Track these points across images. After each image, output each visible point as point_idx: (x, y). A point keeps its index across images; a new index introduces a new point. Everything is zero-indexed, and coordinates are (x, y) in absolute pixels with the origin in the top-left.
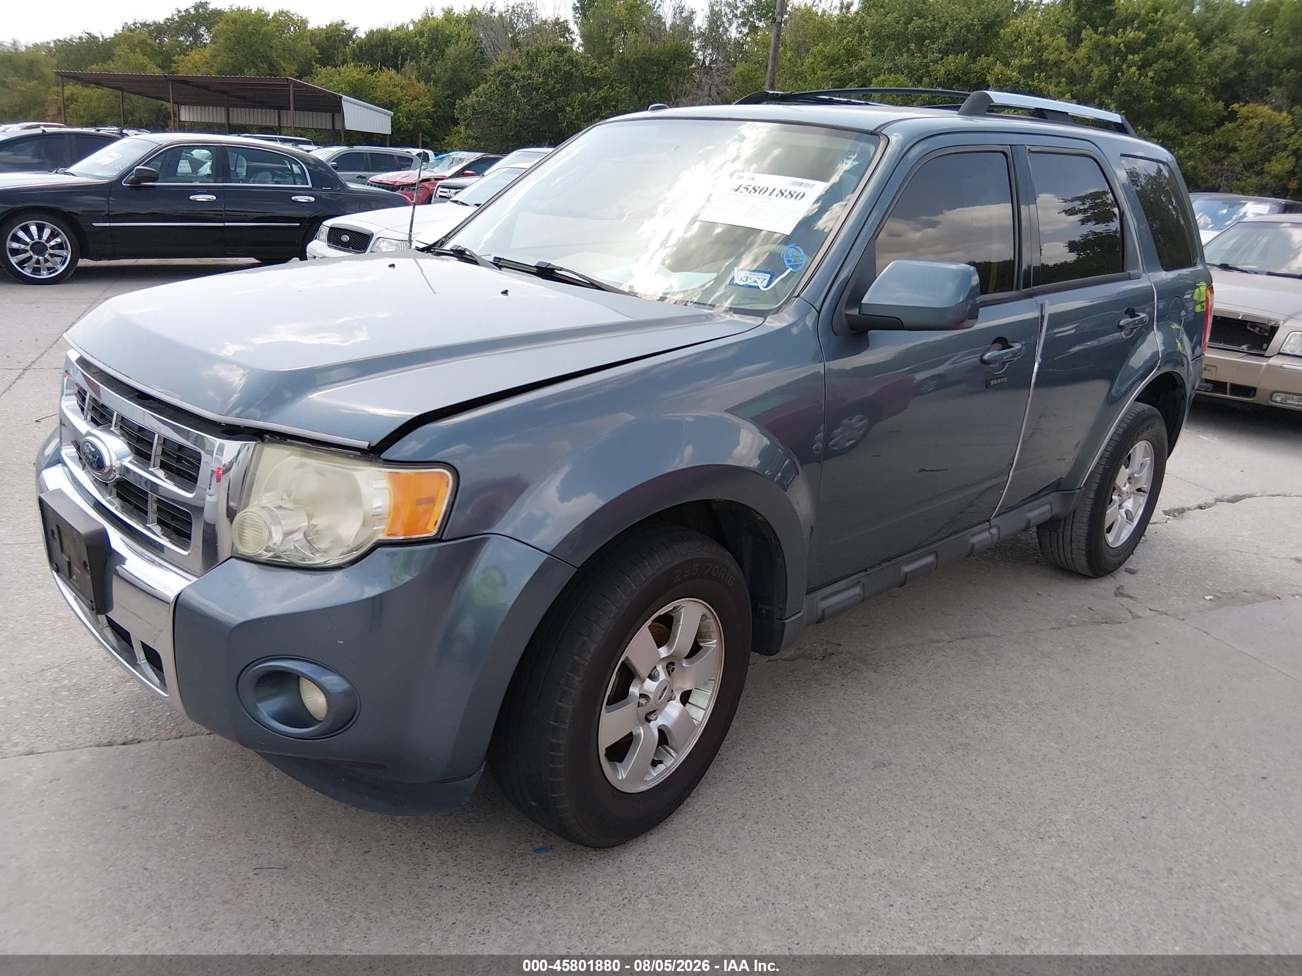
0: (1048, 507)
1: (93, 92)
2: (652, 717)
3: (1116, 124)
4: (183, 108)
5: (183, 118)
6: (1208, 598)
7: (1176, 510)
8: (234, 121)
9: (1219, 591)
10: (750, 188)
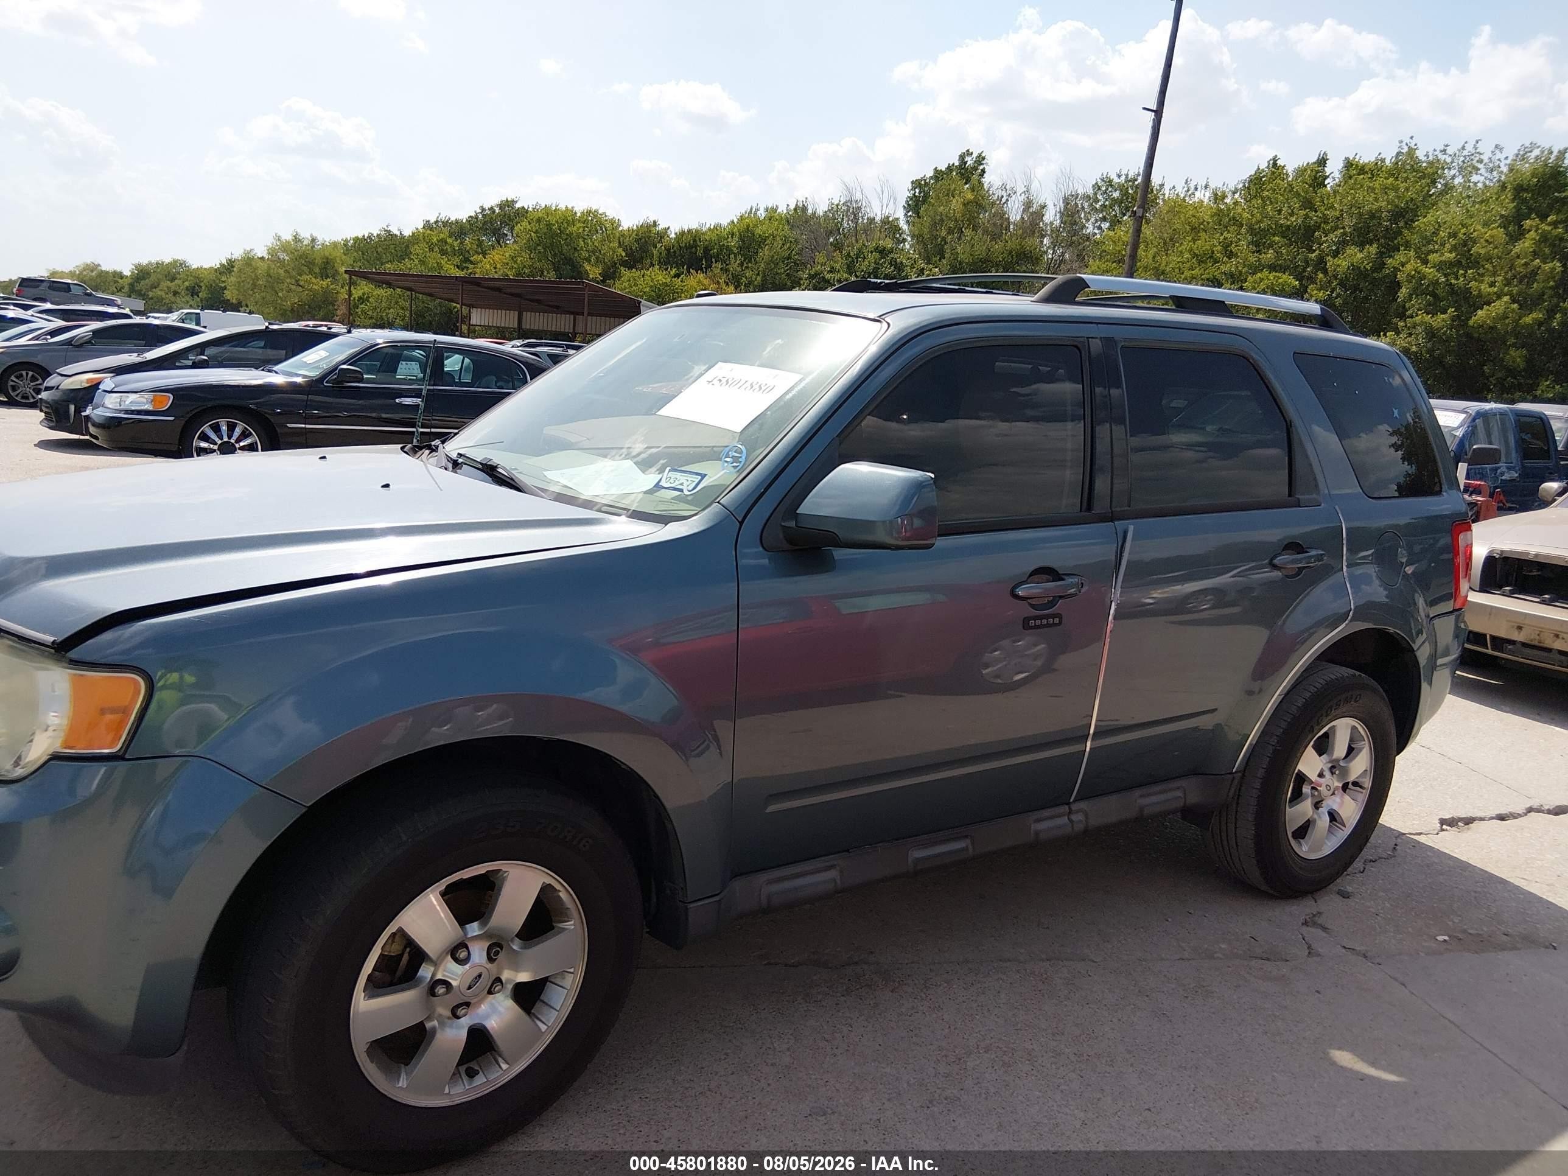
0: (1179, 794)
1: (383, 292)
2: (460, 1012)
3: (1315, 316)
4: (474, 311)
5: (473, 322)
6: (1440, 938)
7: (1460, 819)
8: (526, 325)
9: (1464, 931)
10: (724, 380)
